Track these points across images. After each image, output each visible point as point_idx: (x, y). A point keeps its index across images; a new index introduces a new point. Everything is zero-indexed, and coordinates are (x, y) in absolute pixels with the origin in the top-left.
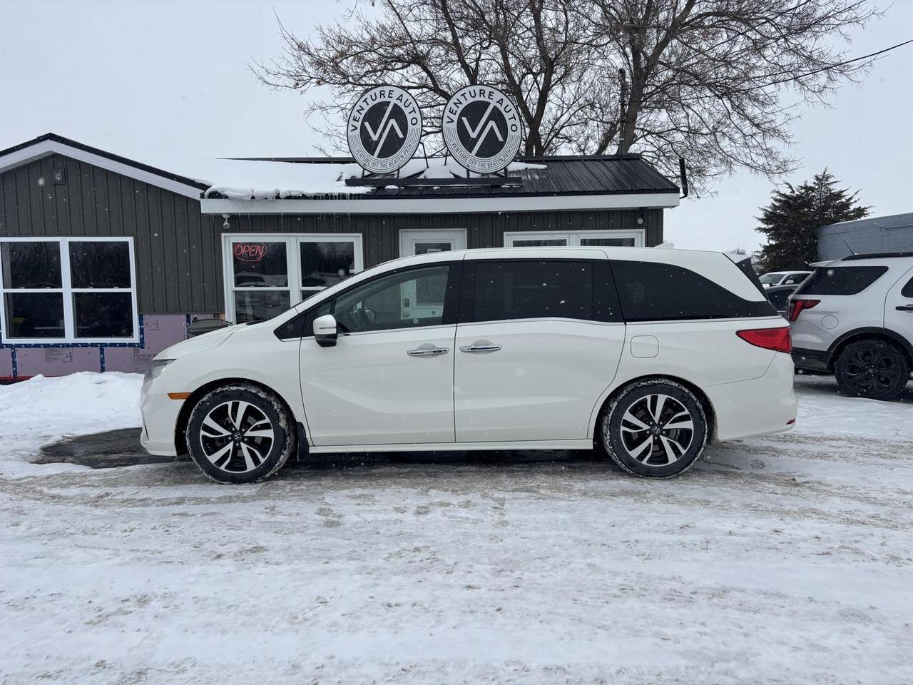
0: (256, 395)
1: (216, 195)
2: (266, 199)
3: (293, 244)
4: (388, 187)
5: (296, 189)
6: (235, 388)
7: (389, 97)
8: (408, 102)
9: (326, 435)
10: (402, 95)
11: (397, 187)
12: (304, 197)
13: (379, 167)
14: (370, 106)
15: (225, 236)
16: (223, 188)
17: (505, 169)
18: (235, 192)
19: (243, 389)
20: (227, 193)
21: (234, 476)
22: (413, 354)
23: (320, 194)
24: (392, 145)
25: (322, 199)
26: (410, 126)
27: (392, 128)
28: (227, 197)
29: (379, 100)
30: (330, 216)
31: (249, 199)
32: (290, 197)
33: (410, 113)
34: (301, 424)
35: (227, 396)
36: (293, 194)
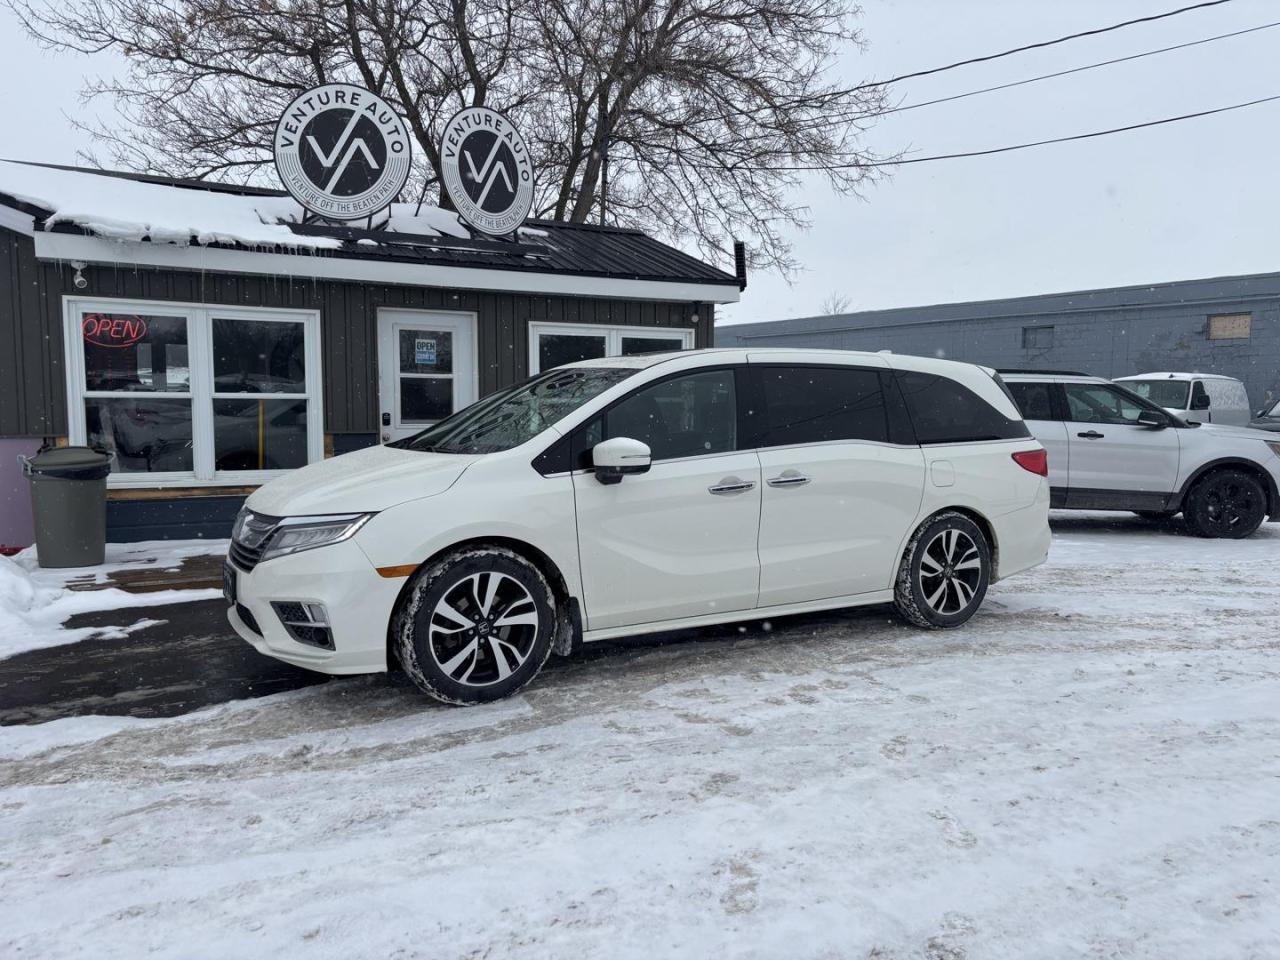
0: (514, 561)
1: (67, 227)
2: (172, 243)
3: (200, 321)
4: (361, 241)
5: (227, 231)
6: (483, 553)
7: (352, 103)
8: (386, 117)
9: (607, 613)
10: (375, 104)
11: (375, 243)
12: (239, 246)
13: (335, 209)
14: (317, 112)
15: (69, 301)
16: (87, 217)
17: (515, 231)
18: (112, 225)
19: (496, 553)
20: (94, 225)
21: (480, 691)
22: (719, 491)
23: (266, 243)
24: (358, 178)
25: (271, 251)
26: (390, 153)
27: (359, 152)
28: (92, 233)
29: (333, 105)
30: (283, 281)
31: (140, 240)
32: (215, 245)
33: (389, 133)
34: (575, 600)
35: (471, 566)
36: (221, 239)
